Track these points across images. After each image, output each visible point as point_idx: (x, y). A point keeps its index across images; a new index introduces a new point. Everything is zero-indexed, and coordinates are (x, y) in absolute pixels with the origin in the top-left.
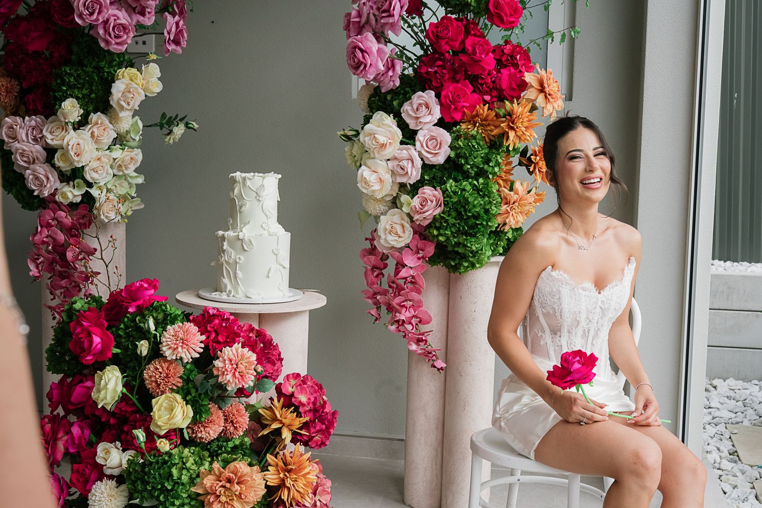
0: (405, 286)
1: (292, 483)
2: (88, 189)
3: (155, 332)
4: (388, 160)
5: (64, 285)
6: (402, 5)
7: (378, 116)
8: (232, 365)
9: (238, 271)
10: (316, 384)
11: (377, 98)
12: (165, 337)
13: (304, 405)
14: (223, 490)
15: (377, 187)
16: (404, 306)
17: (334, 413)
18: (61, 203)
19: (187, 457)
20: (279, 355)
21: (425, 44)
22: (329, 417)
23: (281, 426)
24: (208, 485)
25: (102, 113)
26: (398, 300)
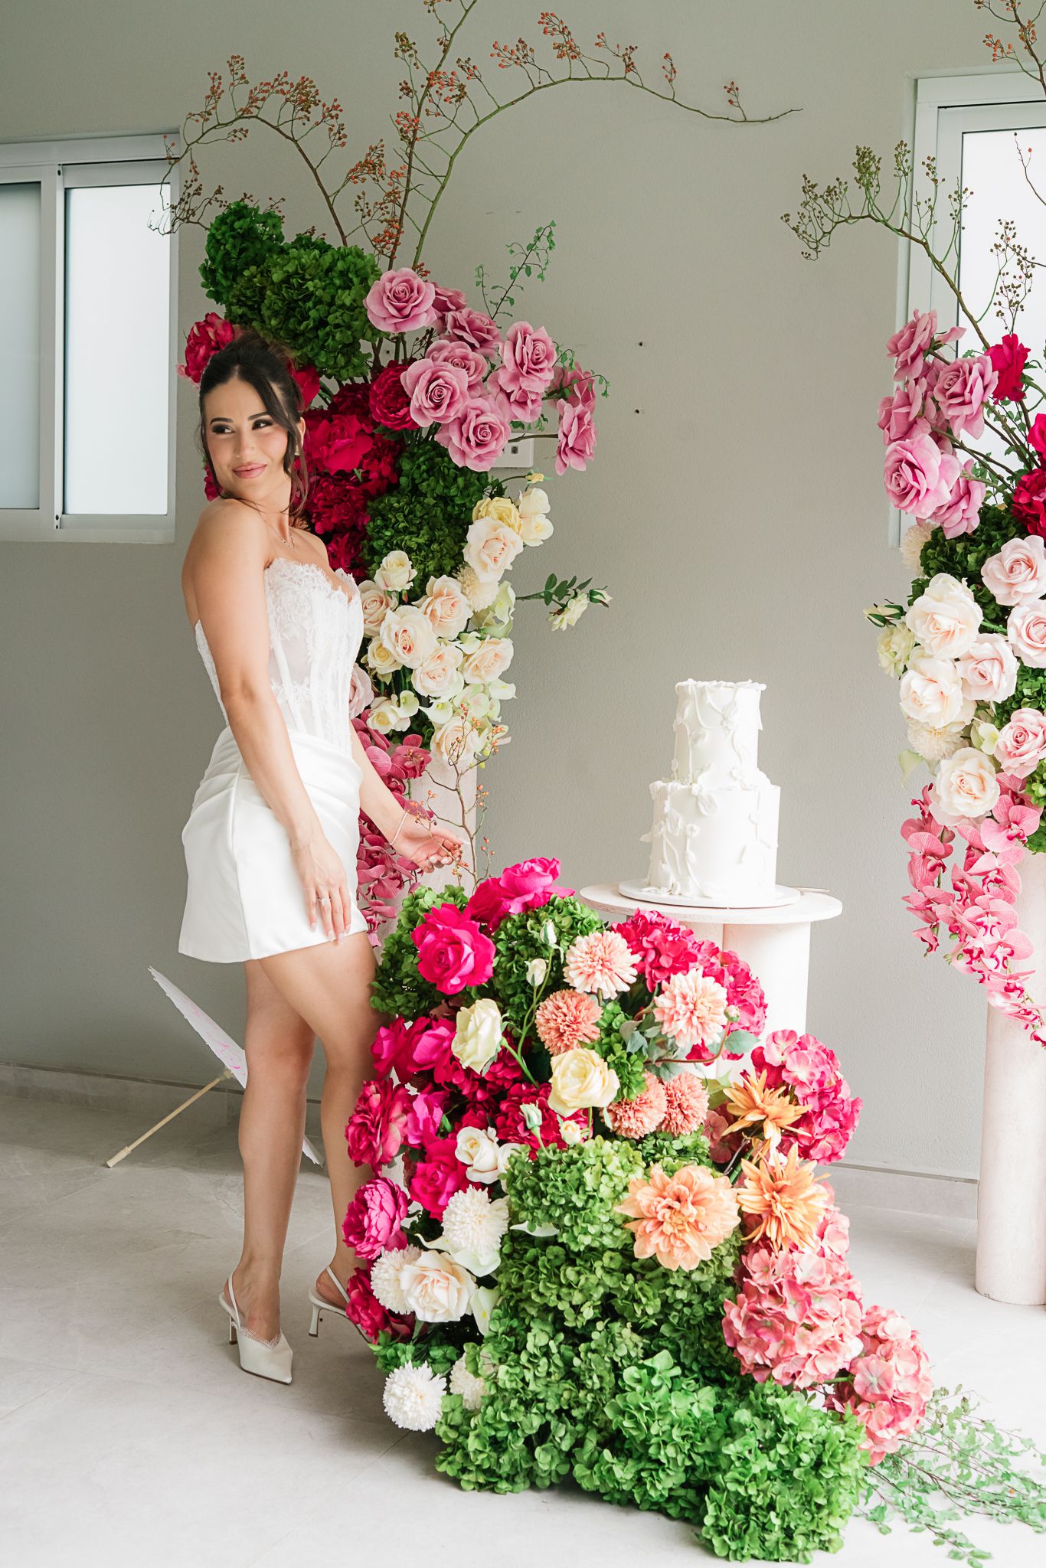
0: (985, 888)
1: (784, 1211)
2: (422, 708)
3: (557, 947)
4: (957, 660)
5: (375, 876)
6: (986, 383)
7: (940, 581)
8: (687, 1004)
9: (689, 851)
10: (824, 1051)
11: (938, 548)
12: (573, 954)
13: (802, 1084)
14: (668, 1212)
15: (935, 708)
16: (980, 924)
17: (854, 1104)
18: (376, 731)
19: (609, 1155)
20: (762, 997)
21: (1027, 451)
22: (846, 1109)
23: (762, 1117)
24: (644, 1202)
25: (450, 575)
26: (972, 912)
